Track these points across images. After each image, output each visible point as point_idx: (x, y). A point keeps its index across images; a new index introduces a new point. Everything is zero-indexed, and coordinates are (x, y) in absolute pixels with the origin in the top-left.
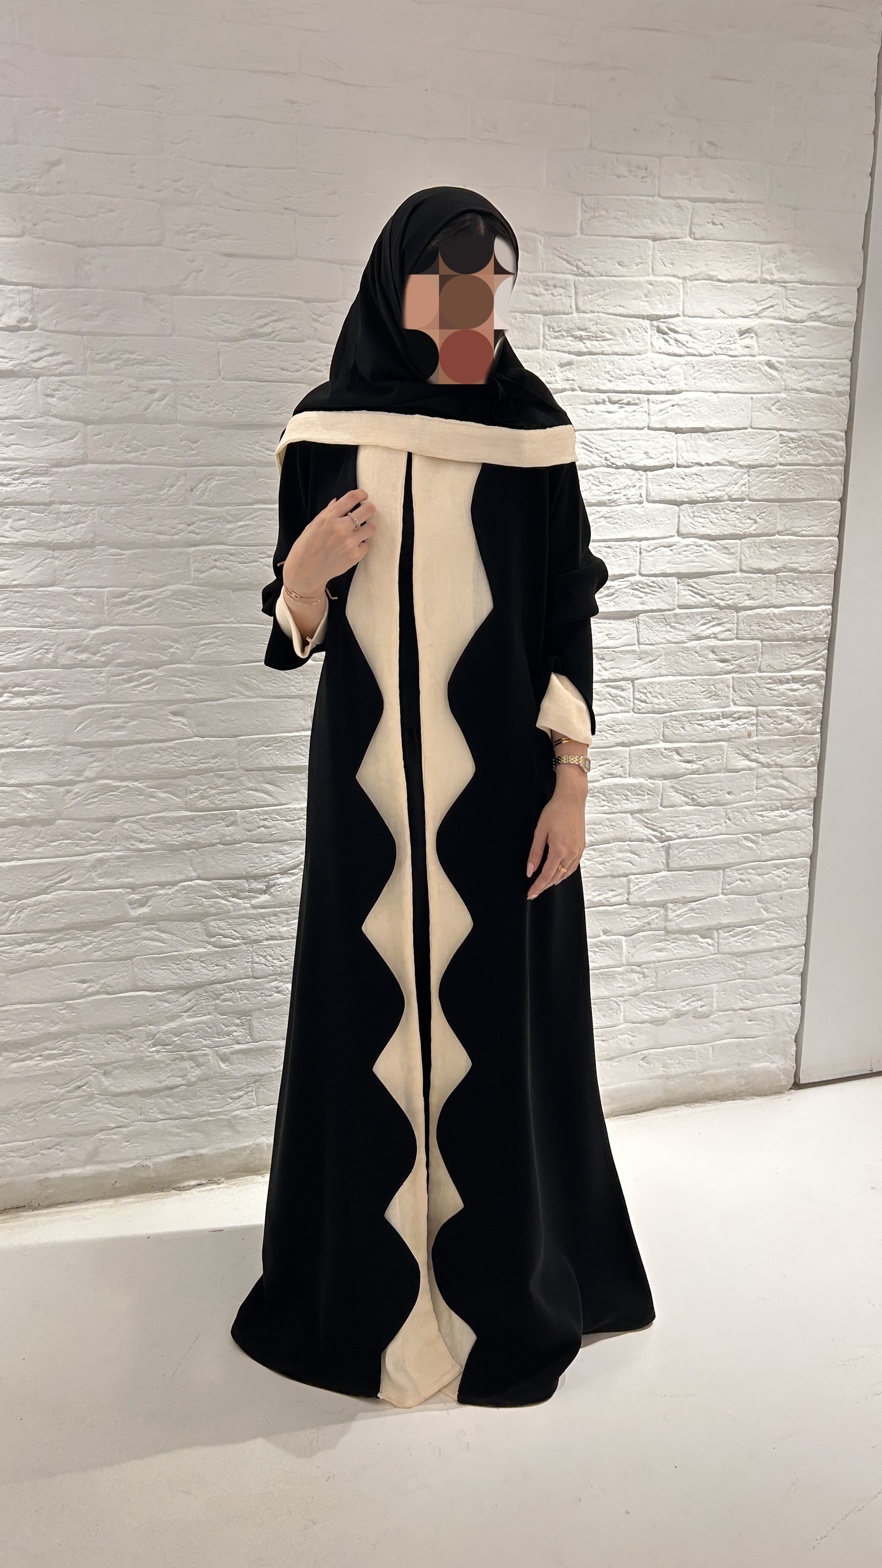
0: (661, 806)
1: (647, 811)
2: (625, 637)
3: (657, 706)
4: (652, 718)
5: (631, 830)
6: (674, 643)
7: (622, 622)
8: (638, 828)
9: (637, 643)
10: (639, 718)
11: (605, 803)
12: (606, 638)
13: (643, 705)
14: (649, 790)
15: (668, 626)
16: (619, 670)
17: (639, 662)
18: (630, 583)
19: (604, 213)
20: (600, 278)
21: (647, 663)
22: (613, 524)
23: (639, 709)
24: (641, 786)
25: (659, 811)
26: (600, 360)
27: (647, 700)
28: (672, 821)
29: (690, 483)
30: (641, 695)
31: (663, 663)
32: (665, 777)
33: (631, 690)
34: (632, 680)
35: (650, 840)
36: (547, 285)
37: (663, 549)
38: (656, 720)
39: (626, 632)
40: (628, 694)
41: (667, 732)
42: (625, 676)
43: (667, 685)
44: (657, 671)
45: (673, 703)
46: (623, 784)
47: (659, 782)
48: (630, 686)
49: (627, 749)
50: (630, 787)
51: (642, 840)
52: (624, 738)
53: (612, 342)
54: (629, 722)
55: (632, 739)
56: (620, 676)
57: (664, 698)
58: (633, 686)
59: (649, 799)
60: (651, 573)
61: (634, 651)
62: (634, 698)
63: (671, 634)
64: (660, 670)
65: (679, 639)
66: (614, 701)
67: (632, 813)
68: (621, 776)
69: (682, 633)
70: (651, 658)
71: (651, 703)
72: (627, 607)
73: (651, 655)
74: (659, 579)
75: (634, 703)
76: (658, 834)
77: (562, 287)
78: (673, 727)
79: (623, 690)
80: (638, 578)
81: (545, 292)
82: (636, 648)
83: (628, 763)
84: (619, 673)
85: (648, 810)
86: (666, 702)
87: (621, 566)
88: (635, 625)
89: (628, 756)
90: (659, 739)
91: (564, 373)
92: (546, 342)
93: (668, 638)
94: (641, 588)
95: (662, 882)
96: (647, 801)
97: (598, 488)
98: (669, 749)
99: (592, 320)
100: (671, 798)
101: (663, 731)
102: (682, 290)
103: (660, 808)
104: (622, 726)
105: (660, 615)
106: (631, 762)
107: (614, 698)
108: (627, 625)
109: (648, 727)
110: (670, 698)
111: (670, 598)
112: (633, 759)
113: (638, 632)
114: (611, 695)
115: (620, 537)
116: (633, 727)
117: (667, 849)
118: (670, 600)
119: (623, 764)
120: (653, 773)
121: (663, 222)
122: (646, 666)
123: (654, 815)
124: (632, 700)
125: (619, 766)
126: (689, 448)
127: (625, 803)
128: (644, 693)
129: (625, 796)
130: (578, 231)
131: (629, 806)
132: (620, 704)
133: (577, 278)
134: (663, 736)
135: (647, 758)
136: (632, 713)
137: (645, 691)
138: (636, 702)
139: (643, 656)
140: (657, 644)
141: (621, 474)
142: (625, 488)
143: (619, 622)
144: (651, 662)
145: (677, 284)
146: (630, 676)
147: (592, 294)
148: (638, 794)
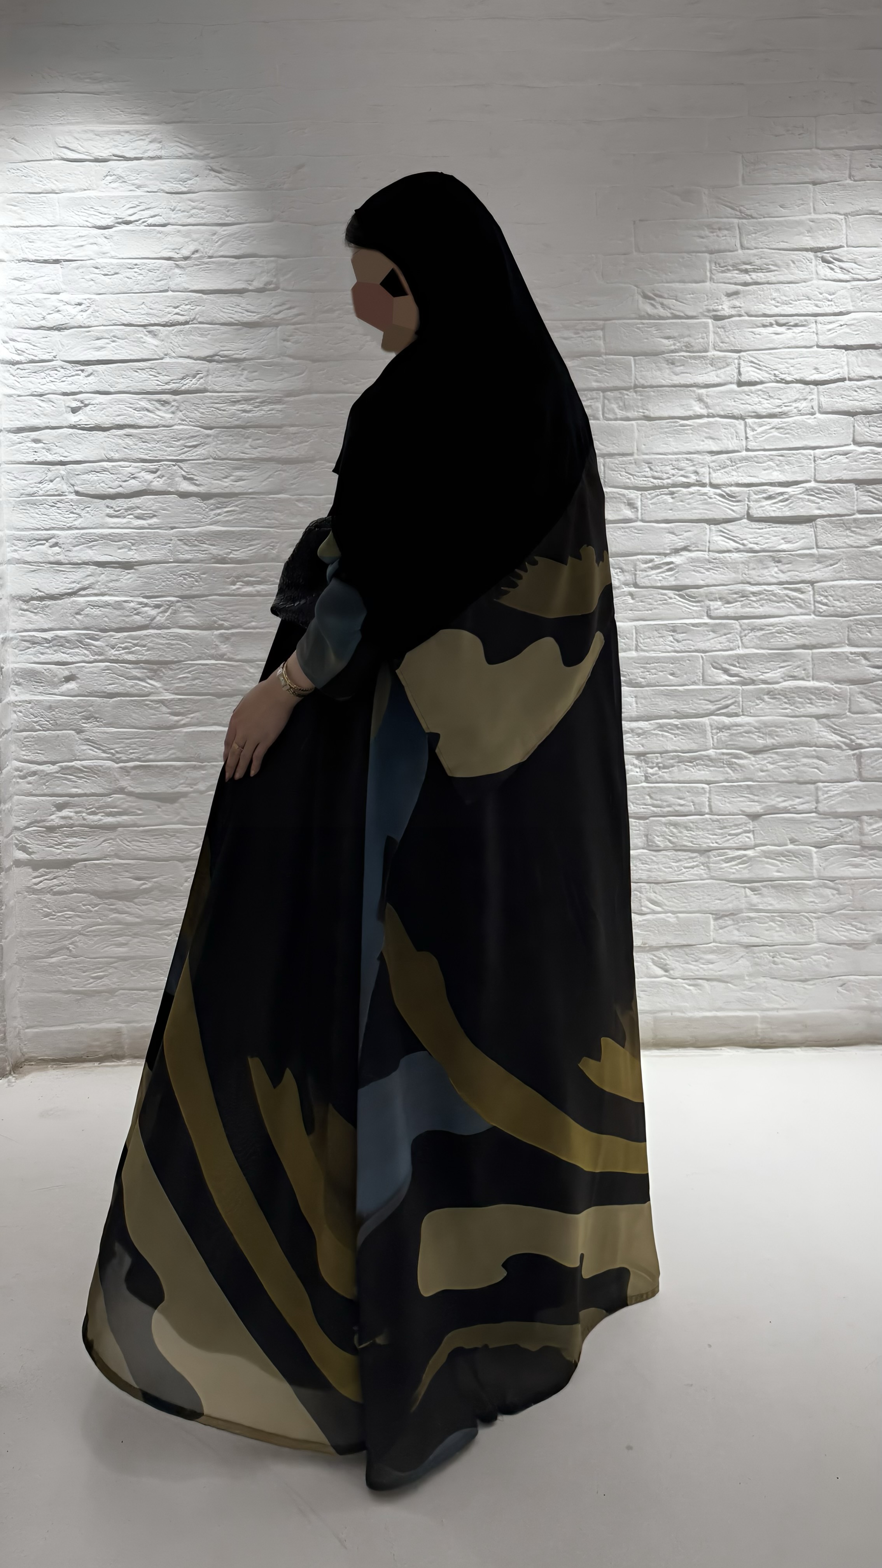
0: (850, 712)
1: (834, 716)
2: (803, 541)
3: (839, 609)
4: (835, 622)
5: (817, 735)
6: (855, 547)
7: (798, 527)
8: (825, 734)
9: (815, 547)
10: (820, 621)
11: (787, 706)
12: (782, 541)
13: (825, 607)
14: (835, 695)
15: (848, 532)
16: (797, 573)
17: (819, 565)
18: (804, 490)
19: (765, 166)
20: (763, 219)
21: (827, 566)
22: (786, 434)
23: (821, 613)
24: (826, 690)
25: (847, 717)
26: (765, 288)
27: (829, 603)
28: (863, 728)
29: (865, 395)
30: (822, 598)
31: (845, 567)
32: (853, 682)
33: (811, 593)
34: (812, 583)
35: (838, 747)
36: (713, 229)
37: (839, 457)
38: (840, 624)
39: (803, 536)
40: (809, 596)
41: (852, 635)
42: (803, 578)
43: (849, 588)
44: (838, 575)
45: (857, 607)
46: (806, 688)
47: (847, 687)
48: (810, 589)
49: (810, 651)
50: (813, 690)
51: (829, 747)
52: (805, 640)
53: (776, 272)
54: (810, 624)
55: (813, 641)
56: (799, 579)
57: (846, 601)
58: (813, 589)
59: (835, 704)
60: (826, 479)
61: (811, 555)
62: (814, 601)
63: (852, 538)
64: (841, 574)
65: (860, 543)
66: (793, 603)
67: (818, 717)
68: (803, 679)
69: (863, 538)
70: (832, 562)
71: (833, 606)
72: (802, 512)
73: (831, 559)
74: (835, 485)
75: (815, 606)
76: (848, 741)
77: (727, 229)
78: (859, 631)
79: (802, 593)
80: (813, 484)
81: (711, 234)
82: (814, 551)
83: (811, 666)
84: (797, 576)
85: (836, 715)
86: (849, 606)
87: (794, 473)
88: (812, 530)
89: (810, 659)
90: (844, 643)
91: (731, 302)
92: (713, 277)
93: (850, 543)
94: (817, 494)
95: (854, 792)
96: (833, 706)
97: (768, 401)
98: (855, 653)
99: (757, 255)
100: (861, 705)
101: (848, 635)
102: (844, 224)
103: (848, 714)
104: (802, 629)
105: (838, 520)
106: (814, 665)
107: (793, 600)
108: (806, 529)
109: (831, 630)
110: (854, 602)
111: (849, 504)
112: (816, 662)
113: (816, 536)
114: (790, 598)
115: (792, 446)
116: (815, 629)
117: (859, 757)
118: (849, 505)
119: (807, 667)
120: (839, 677)
121: (822, 169)
122: (826, 569)
123: (841, 721)
124: (812, 602)
125: (802, 669)
126: (860, 363)
127: (809, 707)
128: (826, 597)
129: (809, 699)
130: (740, 182)
131: (813, 710)
132: (800, 606)
133: (741, 221)
134: (849, 640)
135: (832, 662)
136: (813, 616)
137: (826, 594)
138: (817, 605)
139: (821, 559)
140: (837, 548)
141: (792, 388)
142: (795, 401)
143: (795, 526)
144: (831, 565)
145: (839, 220)
146: (809, 579)
147: (756, 233)
148: (823, 699)
